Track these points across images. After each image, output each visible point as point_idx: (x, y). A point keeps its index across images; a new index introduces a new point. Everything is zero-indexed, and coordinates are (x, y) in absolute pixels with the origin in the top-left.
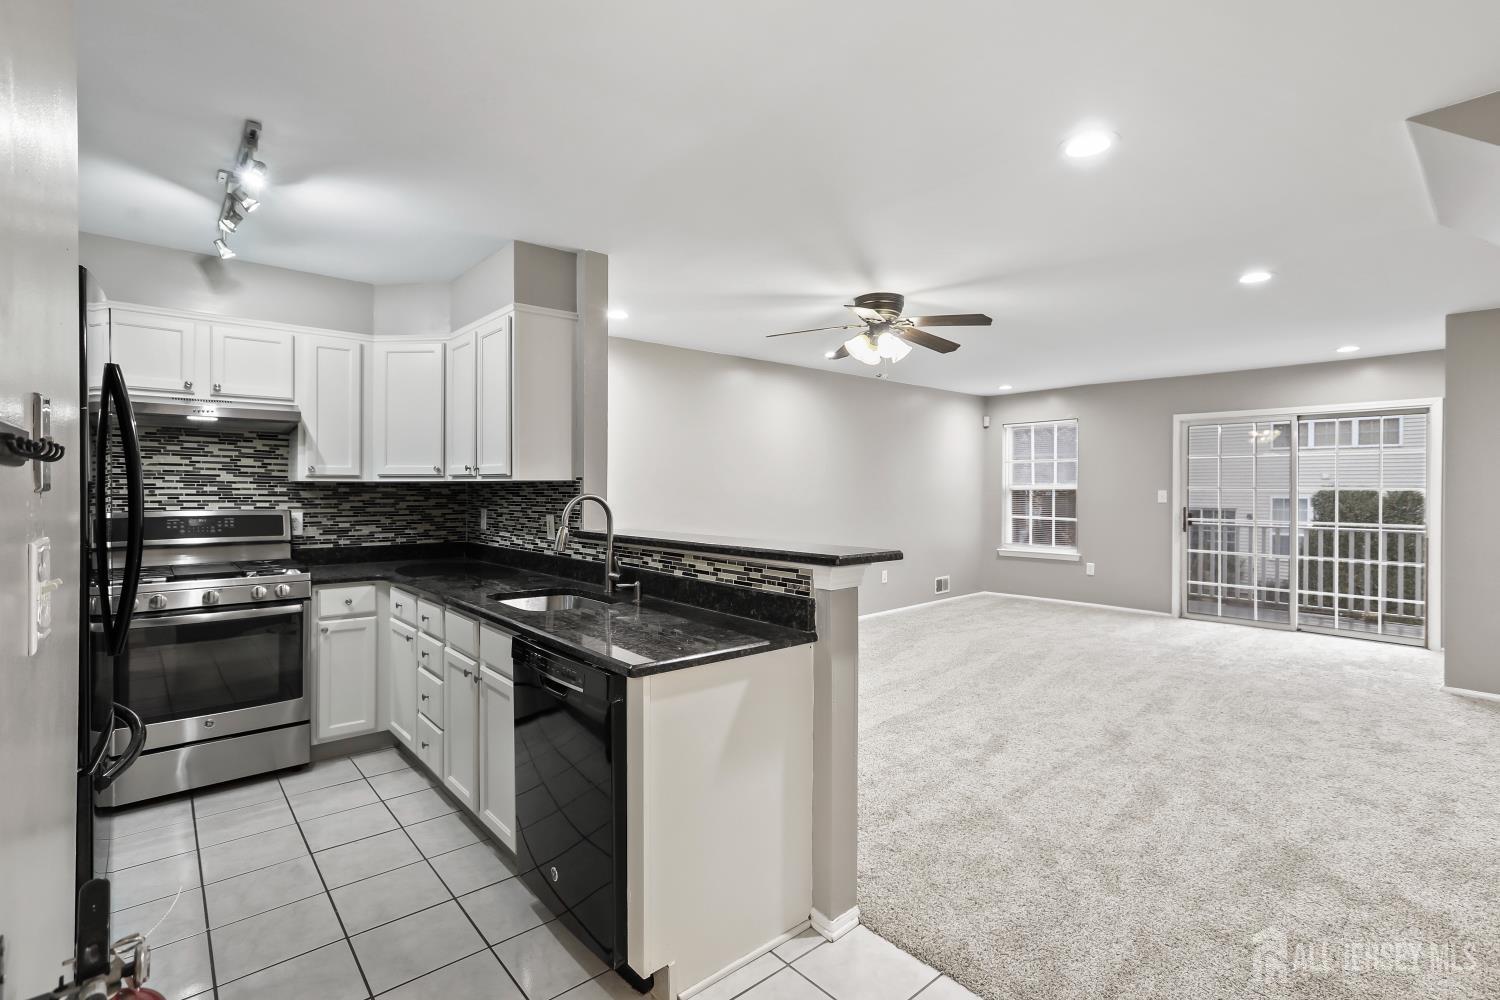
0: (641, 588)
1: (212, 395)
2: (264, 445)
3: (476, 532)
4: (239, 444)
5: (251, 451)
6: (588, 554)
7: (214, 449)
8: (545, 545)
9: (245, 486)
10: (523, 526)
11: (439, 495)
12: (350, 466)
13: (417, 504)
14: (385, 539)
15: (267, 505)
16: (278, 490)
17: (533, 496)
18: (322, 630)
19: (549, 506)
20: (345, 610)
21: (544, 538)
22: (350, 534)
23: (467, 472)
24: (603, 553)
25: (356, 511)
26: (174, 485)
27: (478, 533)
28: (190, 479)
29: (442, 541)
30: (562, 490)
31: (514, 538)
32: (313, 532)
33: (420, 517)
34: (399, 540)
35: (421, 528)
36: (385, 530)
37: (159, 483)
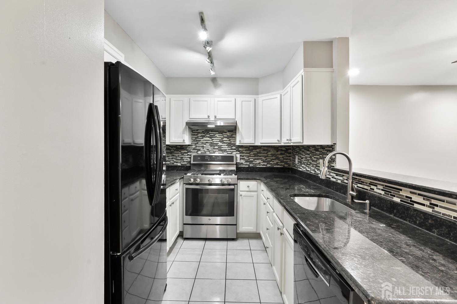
0: (370, 204)
1: (214, 119)
2: (230, 134)
3: (294, 165)
4: (223, 134)
5: (226, 136)
6: (339, 179)
7: (217, 135)
8: (319, 172)
9: (225, 147)
10: (311, 164)
11: (282, 150)
12: (251, 140)
13: (274, 153)
14: (264, 165)
15: (230, 152)
16: (233, 148)
17: (315, 151)
18: (240, 195)
19: (321, 156)
20: (247, 189)
21: (319, 169)
22: (253, 162)
23: (288, 142)
24: (346, 180)
25: (255, 155)
26: (208, 146)
27: (295, 165)
28: (212, 145)
29: (283, 166)
30: (326, 149)
31: (307, 168)
32: (243, 161)
33: (275, 158)
34: (268, 165)
35: (275, 162)
36: (264, 162)
37: (205, 146)
